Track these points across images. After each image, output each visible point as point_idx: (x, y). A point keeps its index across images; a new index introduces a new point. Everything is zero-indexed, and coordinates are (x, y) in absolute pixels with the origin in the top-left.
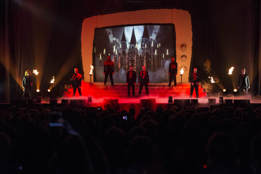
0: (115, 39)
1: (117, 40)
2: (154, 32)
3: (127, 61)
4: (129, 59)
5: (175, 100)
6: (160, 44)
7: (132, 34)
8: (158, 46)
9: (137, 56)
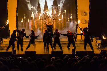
0: (32, 7)
2: (61, 2)
3: (41, 23)
4: (43, 22)
5: (76, 51)
6: (66, 11)
7: (45, 3)
8: (64, 12)
9: (49, 19)
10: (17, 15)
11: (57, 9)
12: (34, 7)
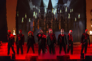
0: (34, 7)
1: (37, 8)
3: (45, 24)
4: (47, 22)
5: (85, 56)
6: (72, 10)
7: (49, 1)
8: (71, 11)
9: (53, 19)
10: (17, 15)
11: (63, 7)
12: (36, 6)
